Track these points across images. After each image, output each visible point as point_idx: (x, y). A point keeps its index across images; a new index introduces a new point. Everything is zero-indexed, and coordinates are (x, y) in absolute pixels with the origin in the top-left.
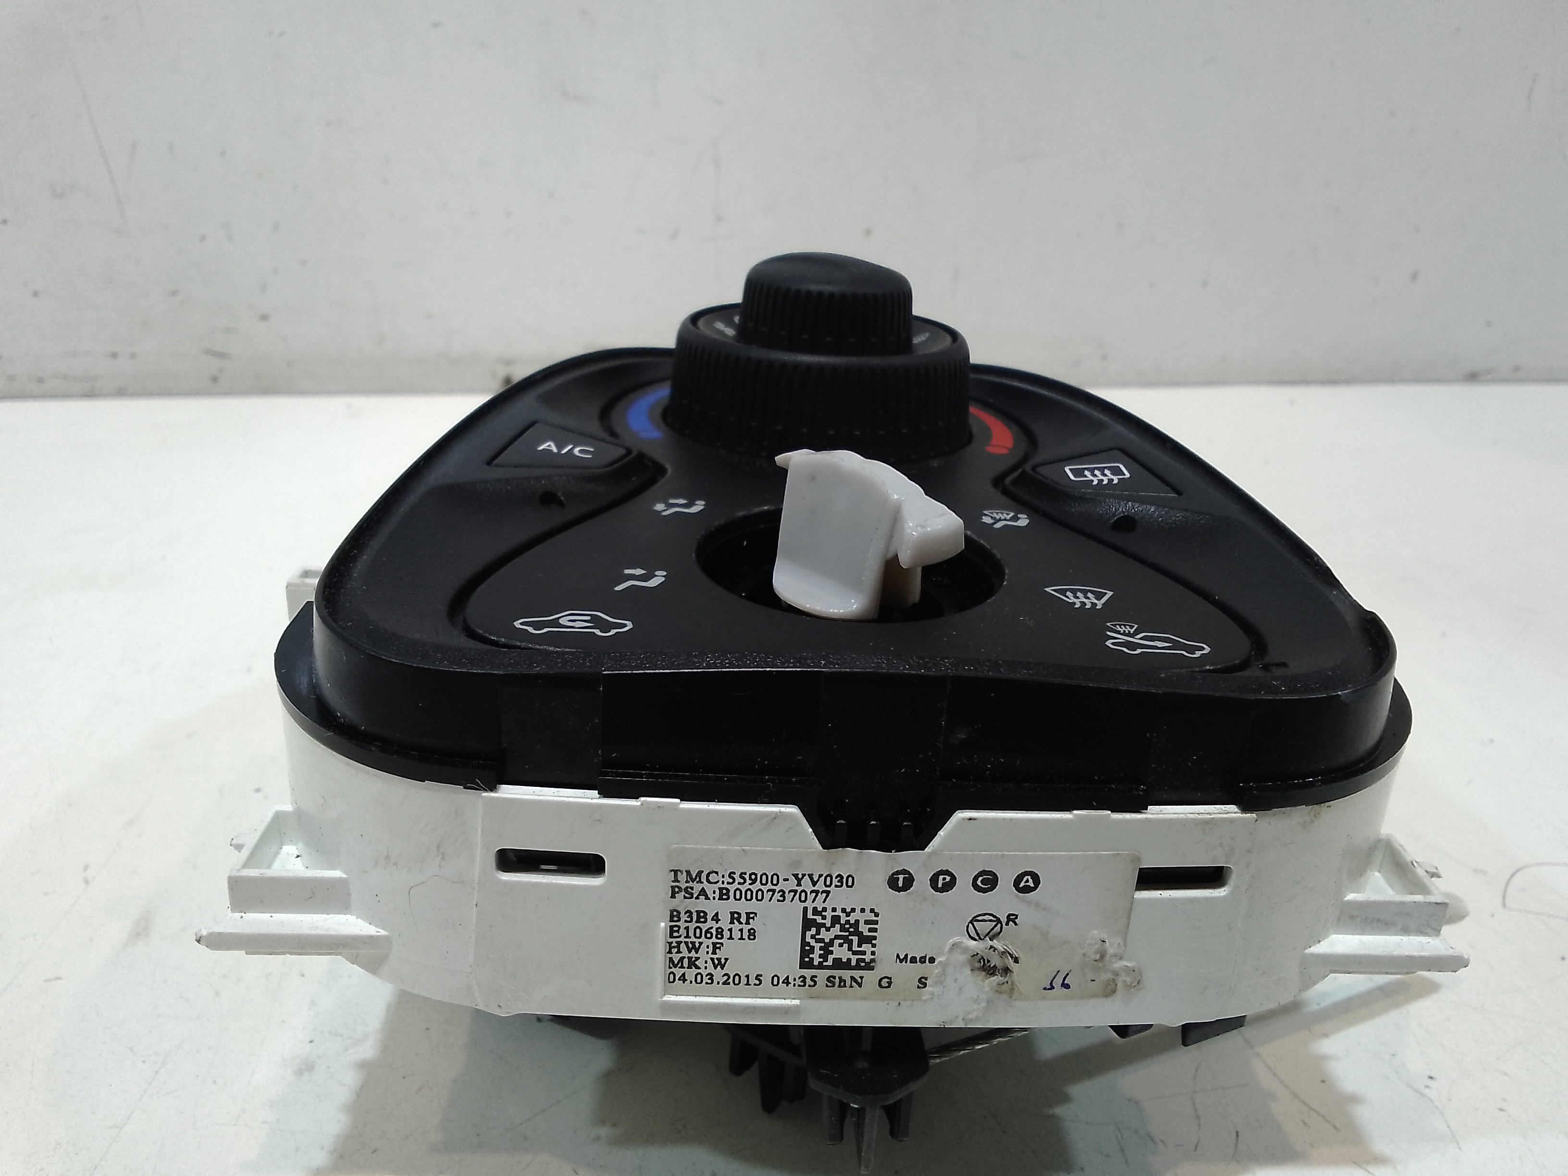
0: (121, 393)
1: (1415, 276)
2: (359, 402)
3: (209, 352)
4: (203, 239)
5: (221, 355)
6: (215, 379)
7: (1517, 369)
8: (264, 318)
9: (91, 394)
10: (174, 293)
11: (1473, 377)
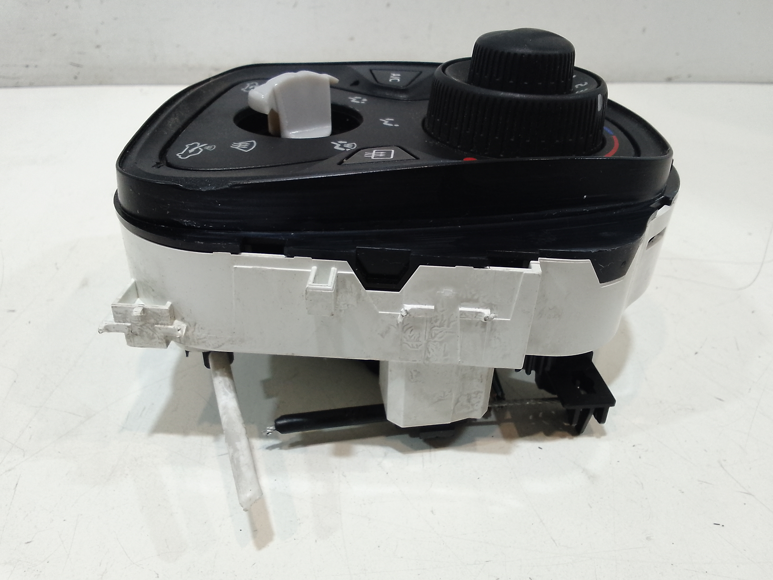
0: (31, 85)
1: (644, 30)
2: (146, 88)
3: (73, 64)
4: (67, 7)
5: (78, 66)
6: (76, 78)
7: (689, 76)
8: (98, 47)
9: (17, 86)
10: (54, 35)
11: (669, 80)
